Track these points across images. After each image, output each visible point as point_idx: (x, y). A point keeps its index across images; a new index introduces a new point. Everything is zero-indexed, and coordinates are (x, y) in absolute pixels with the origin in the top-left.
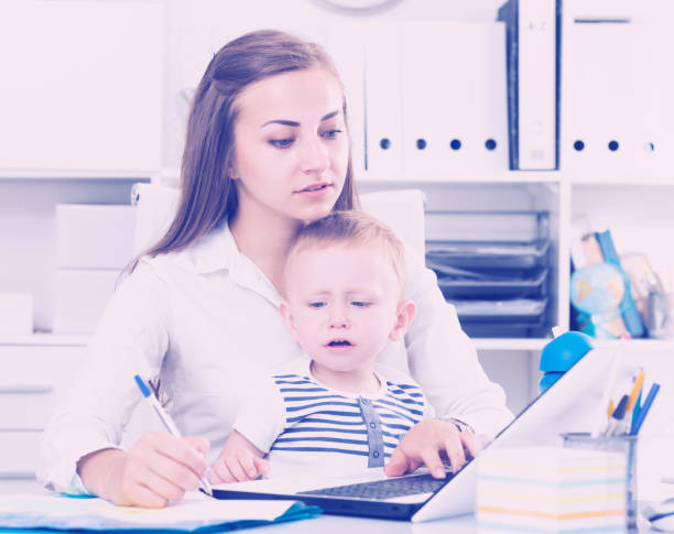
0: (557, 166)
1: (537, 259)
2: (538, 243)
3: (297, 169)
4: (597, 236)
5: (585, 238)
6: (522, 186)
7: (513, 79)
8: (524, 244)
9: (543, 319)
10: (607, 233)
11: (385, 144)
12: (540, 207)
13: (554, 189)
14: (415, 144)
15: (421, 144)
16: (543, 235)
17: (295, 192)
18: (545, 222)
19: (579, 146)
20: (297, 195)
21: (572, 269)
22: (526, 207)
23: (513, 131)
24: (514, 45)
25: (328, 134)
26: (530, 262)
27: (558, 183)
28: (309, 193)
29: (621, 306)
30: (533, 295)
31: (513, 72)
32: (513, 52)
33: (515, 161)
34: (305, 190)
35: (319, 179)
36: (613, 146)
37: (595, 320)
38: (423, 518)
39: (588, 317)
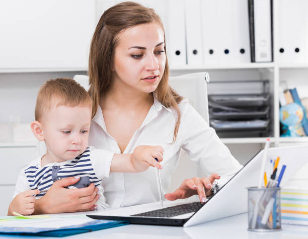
0: (272, 60)
1: (264, 102)
2: (264, 94)
3: (143, 69)
4: (291, 91)
5: (285, 92)
6: (256, 70)
7: (252, 21)
8: (258, 95)
9: (267, 129)
10: (295, 89)
11: (195, 52)
12: (265, 78)
13: (271, 70)
14: (208, 52)
15: (211, 52)
16: (267, 91)
17: (141, 79)
18: (267, 85)
19: (282, 51)
20: (142, 81)
21: (280, 106)
22: (258, 79)
23: (252, 45)
24: (251, 6)
25: (157, 52)
26: (260, 103)
27: (273, 68)
28: (148, 80)
29: (302, 122)
30: (263, 118)
31: (251, 18)
32: (251, 10)
33: (253, 58)
34: (146, 79)
35: (153, 74)
36: (297, 50)
37: (291, 128)
38: (190, 224)
39: (287, 127)
